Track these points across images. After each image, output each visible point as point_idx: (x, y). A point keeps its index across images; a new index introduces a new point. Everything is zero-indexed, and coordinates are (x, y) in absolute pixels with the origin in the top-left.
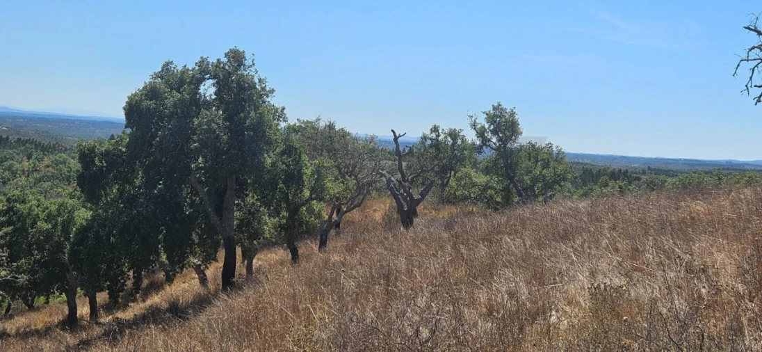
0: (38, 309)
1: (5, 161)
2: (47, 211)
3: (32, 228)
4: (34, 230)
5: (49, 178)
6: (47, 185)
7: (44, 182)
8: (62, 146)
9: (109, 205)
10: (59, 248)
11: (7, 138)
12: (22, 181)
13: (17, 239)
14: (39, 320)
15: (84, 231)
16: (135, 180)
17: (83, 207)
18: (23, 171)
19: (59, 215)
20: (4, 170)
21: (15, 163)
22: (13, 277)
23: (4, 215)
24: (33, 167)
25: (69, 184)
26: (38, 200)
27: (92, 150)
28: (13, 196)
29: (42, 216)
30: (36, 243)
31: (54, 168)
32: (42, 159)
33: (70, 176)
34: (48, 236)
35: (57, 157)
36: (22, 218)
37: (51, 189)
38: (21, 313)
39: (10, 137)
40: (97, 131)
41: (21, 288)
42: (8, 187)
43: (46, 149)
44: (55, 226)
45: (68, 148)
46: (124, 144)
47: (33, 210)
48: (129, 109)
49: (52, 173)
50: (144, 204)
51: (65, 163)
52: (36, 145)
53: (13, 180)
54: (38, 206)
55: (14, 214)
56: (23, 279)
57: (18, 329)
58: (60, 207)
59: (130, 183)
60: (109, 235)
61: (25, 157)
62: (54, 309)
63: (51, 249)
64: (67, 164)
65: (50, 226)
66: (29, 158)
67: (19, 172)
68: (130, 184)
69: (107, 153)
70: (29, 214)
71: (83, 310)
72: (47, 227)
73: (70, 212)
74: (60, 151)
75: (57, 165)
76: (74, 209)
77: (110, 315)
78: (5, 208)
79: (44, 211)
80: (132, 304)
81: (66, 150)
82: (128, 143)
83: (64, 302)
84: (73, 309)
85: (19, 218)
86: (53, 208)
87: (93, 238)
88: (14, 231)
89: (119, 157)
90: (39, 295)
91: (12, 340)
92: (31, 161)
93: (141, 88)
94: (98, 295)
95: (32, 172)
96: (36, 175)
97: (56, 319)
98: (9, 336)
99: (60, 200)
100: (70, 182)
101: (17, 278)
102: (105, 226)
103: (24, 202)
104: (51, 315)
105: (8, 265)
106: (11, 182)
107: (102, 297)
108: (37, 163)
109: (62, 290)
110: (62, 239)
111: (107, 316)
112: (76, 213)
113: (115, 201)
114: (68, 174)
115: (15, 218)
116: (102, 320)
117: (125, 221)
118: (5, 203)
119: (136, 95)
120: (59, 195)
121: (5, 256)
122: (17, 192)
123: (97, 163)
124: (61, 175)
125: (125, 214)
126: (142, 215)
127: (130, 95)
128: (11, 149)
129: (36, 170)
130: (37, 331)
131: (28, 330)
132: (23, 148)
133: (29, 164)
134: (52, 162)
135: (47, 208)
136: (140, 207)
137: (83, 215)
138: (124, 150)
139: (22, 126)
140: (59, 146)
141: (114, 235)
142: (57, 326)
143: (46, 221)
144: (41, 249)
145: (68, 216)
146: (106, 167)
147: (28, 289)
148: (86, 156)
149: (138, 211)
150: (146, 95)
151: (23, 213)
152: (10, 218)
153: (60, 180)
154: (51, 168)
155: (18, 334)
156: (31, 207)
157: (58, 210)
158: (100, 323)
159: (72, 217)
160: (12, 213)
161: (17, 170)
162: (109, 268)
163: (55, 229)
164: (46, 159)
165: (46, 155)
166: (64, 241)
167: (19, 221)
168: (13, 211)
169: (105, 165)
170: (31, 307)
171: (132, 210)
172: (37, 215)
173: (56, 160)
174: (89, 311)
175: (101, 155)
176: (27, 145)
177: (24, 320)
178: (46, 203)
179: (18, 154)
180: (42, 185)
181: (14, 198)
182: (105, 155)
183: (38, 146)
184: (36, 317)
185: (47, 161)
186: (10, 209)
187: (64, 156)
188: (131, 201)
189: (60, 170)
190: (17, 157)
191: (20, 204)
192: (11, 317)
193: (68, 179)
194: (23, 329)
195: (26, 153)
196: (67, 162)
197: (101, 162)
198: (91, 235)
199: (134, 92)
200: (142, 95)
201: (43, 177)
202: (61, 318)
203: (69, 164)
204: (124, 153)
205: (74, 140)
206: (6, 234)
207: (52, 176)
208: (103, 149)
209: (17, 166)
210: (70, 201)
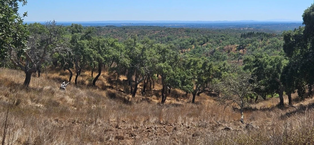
0: (268, 100)
1: (253, 42)
2: (271, 61)
3: (265, 68)
4: (266, 68)
5: (269, 48)
6: (269, 50)
7: (268, 49)
8: (275, 35)
9: (296, 57)
10: (276, 76)
11: (253, 33)
12: (260, 49)
13: (259, 72)
14: (268, 104)
15: (286, 68)
16: (308, 47)
17: (285, 59)
18: (260, 45)
19: (276, 62)
20: (253, 45)
21: (256, 42)
22: (259, 87)
23: (254, 63)
24: (263, 44)
25: (278, 50)
26: (267, 57)
27: (289, 35)
28: (257, 55)
29: (269, 63)
30: (267, 74)
31: (271, 43)
32: (267, 40)
33: (278, 47)
34: (271, 71)
35: (273, 39)
36: (261, 64)
37: (271, 52)
38: (261, 101)
39: (255, 32)
40: (289, 27)
41: (261, 91)
42: (254, 52)
43: (268, 36)
44: (274, 67)
45: (277, 35)
46: (302, 31)
47: (265, 61)
48: (305, 16)
49: (271, 45)
50: (312, 57)
51: (276, 41)
52: (264, 35)
53: (256, 49)
54: (267, 59)
55: (258, 62)
56: (263, 87)
57: (261, 107)
58: (276, 59)
59: (305, 47)
60: (297, 70)
61: (260, 40)
62: (274, 100)
63: (273, 76)
64: (277, 42)
65: (272, 67)
66: (262, 40)
67: (258, 46)
68: (306, 49)
69: (296, 36)
70: (264, 62)
71: (286, 101)
72: (271, 67)
73: (280, 61)
74: (274, 36)
75: (273, 42)
76: (281, 59)
77: (297, 103)
78: (255, 60)
79: (269, 61)
80: (306, 99)
81: (276, 36)
82: (304, 30)
83: (278, 97)
84: (282, 100)
85: (260, 63)
86: (273, 60)
87: (291, 71)
88: (258, 69)
89: (301, 37)
90: (268, 94)
91: (259, 112)
92: (263, 41)
93: (310, 7)
94: (292, 94)
95: (263, 45)
96: (265, 47)
97: (275, 104)
98: (258, 110)
99: (275, 56)
100: (278, 49)
101: (261, 87)
102: (295, 66)
103: (262, 57)
104: (273, 102)
105: (257, 82)
106: (256, 50)
107: (294, 96)
108: (265, 42)
109: (277, 92)
110: (277, 72)
111: (296, 104)
112: (282, 61)
113: (299, 56)
114: (278, 46)
115: (258, 64)
116: (294, 105)
117: (303, 64)
118: (255, 58)
119: (308, 10)
120: (274, 54)
121: (256, 79)
122: (259, 54)
123: (291, 39)
124: (275, 46)
125: (304, 61)
126: (311, 62)
127: (305, 10)
128: (255, 37)
129: (265, 45)
130: (268, 109)
131: (264, 108)
132: (259, 36)
133: (262, 43)
134: (271, 41)
135: (271, 60)
136: (310, 58)
137: (285, 62)
138: (302, 34)
139: (259, 28)
140: (273, 35)
141: (298, 70)
142: (276, 107)
143: (270, 65)
144: (269, 76)
145: (279, 63)
146: (295, 41)
147: (264, 92)
148: (287, 37)
149: (309, 60)
150: (312, 9)
151: (261, 62)
152: (256, 64)
153: (274, 48)
154: (270, 44)
155: (261, 109)
156: (264, 59)
157: (275, 60)
158: (293, 106)
159: (281, 63)
160: (257, 62)
161: (258, 45)
162: (297, 84)
163: (274, 68)
164: (268, 40)
165: (268, 38)
166: (277, 73)
167: (260, 65)
168: (257, 61)
169: (294, 40)
170: (265, 99)
171: (306, 59)
172: (267, 63)
173: (272, 40)
174: (288, 101)
175: (293, 36)
176: (261, 35)
177: (262, 104)
178: (270, 58)
179: (258, 39)
180: (267, 50)
181: (258, 56)
182: (295, 37)
183: (266, 35)
184: (267, 103)
185: (269, 41)
186: (257, 60)
187: (276, 38)
188: (306, 55)
189: (274, 44)
190: (257, 40)
191: (260, 58)
192: (258, 102)
193: (277, 48)
194: (262, 108)
195: (261, 38)
196: (277, 41)
197: (293, 39)
198: (289, 70)
199: (306, 9)
200: (310, 10)
201: (268, 47)
202: (277, 104)
203: (278, 41)
204: (303, 35)
205: (279, 31)
206: (256, 70)
207: (271, 47)
208: (294, 34)
209: (257, 43)
210: (280, 57)
